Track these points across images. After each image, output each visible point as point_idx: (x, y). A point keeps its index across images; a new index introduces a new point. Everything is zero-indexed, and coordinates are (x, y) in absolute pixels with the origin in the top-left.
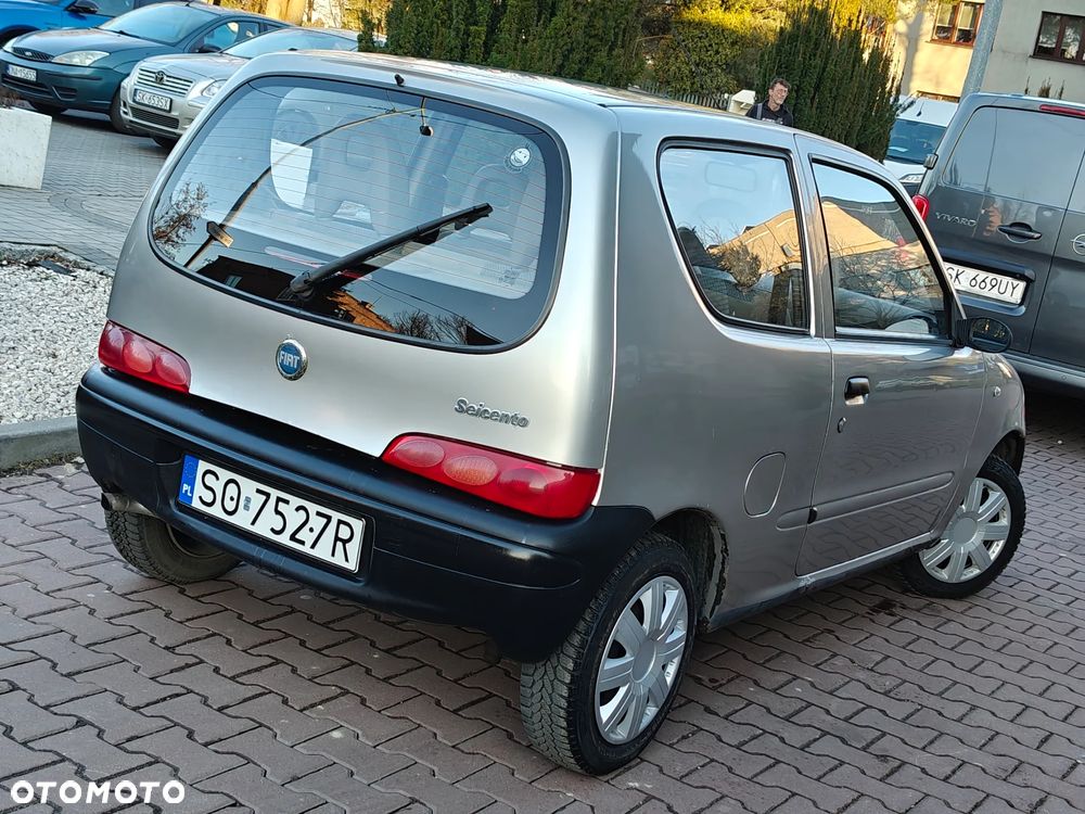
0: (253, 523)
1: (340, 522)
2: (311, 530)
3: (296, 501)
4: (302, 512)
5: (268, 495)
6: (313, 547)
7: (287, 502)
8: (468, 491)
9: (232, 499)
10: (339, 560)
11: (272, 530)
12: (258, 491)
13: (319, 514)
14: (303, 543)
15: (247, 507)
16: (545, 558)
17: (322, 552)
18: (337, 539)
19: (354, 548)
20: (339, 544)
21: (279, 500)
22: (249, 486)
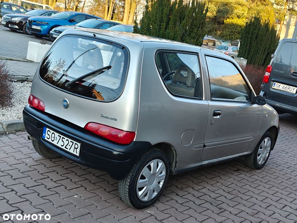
0: (57, 144)
1: (75, 144)
2: (69, 145)
3: (66, 138)
4: (67, 141)
5: (60, 137)
6: (69, 150)
7: (64, 138)
8: (103, 137)
9: (53, 137)
10: (75, 153)
11: (61, 145)
12: (59, 136)
13: (71, 142)
14: (67, 149)
15: (56, 140)
16: (121, 154)
17: (71, 151)
18: (75, 148)
19: (78, 150)
20: (75, 149)
21: (63, 138)
22: (57, 134)
